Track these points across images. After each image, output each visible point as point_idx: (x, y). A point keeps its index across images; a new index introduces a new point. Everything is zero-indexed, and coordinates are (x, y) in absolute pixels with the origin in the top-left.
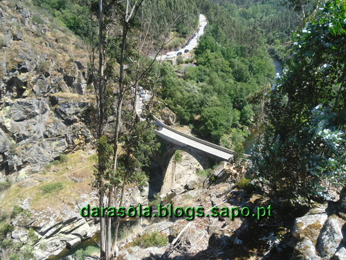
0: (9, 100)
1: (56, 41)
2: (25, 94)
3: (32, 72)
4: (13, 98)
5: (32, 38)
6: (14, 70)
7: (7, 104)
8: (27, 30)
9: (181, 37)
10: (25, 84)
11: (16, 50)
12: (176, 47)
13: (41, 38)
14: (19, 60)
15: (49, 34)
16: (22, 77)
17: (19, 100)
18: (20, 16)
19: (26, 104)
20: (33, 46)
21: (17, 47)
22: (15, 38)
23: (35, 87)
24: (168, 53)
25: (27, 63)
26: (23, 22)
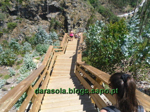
0: (76, 28)
1: (89, 12)
2: (80, 26)
3: (83, 21)
4: (77, 27)
5: (83, 11)
6: (79, 20)
7: (76, 29)
8: (82, 9)
9: (132, 7)
10: (80, 24)
11: (80, 15)
12: (129, 11)
13: (85, 11)
14: (80, 18)
15: (87, 10)
16: (80, 22)
17: (78, 28)
18: (81, 5)
19: (80, 29)
20: (84, 14)
21: (80, 14)
22: (80, 12)
23: (83, 25)
24: (125, 14)
25: (82, 18)
26: (81, 6)
